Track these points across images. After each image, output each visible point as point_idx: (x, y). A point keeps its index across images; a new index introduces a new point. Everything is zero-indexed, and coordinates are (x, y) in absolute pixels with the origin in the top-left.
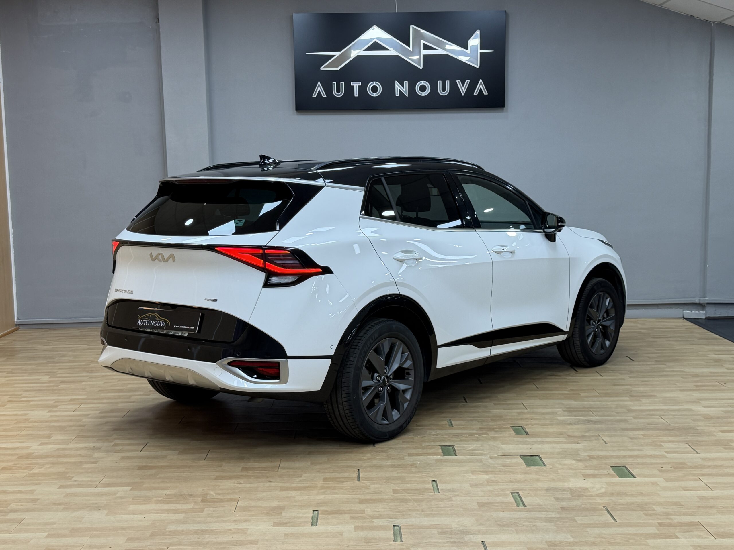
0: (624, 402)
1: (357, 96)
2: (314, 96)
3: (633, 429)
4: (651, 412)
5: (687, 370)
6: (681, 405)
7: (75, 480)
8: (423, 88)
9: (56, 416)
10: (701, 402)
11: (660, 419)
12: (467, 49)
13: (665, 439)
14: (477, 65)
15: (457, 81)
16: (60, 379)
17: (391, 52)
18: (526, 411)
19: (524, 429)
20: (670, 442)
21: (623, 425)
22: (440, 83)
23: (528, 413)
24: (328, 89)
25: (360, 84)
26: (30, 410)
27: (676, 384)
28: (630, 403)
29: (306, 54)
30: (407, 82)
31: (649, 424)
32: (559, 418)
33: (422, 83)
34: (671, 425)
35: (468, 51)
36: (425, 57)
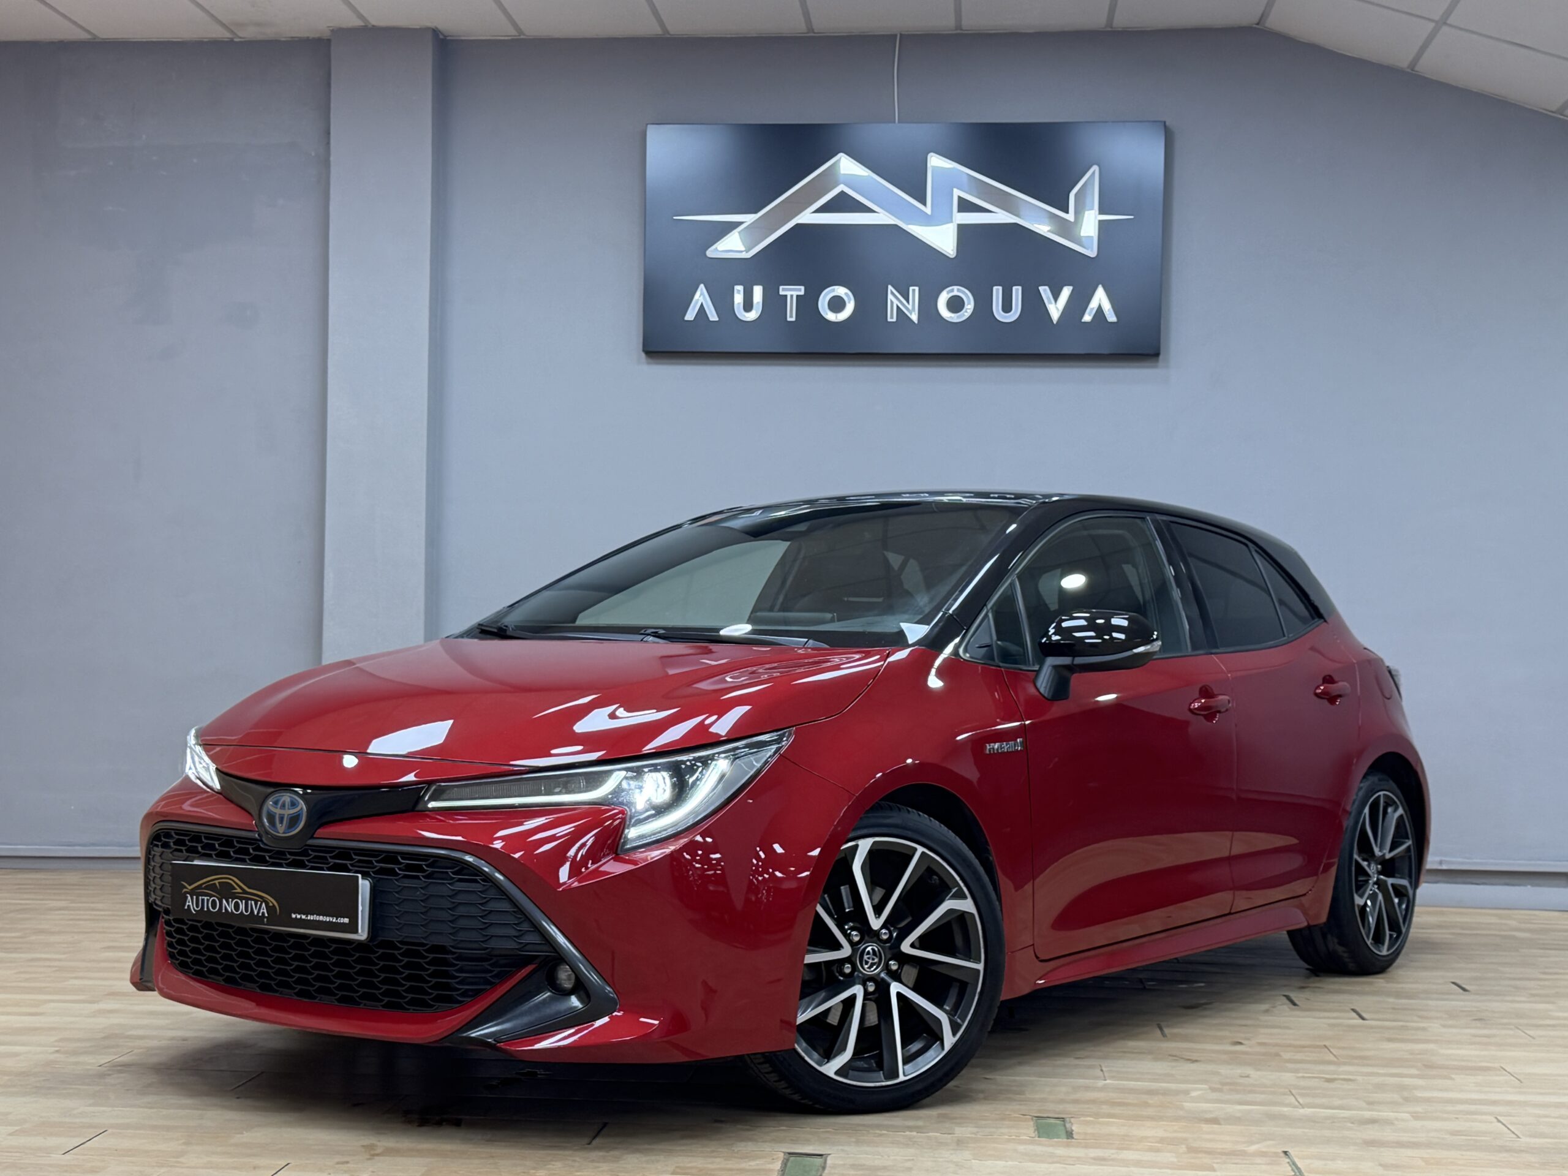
0: (1400, 1079)
1: (793, 319)
2: (690, 316)
3: (1400, 1145)
4: (1473, 1108)
8: (955, 304)
11: (1491, 1122)
12: (1067, 212)
14: (1092, 250)
15: (1041, 288)
17: (881, 218)
18: (1101, 1083)
19: (1068, 1125)
21: (1372, 1133)
22: (997, 292)
23: (1104, 1089)
24: (722, 301)
25: (800, 290)
28: (1420, 1082)
29: (675, 218)
30: (917, 288)
32: (1188, 1105)
33: (952, 291)
34: (1524, 1139)
35: (1070, 217)
36: (962, 229)
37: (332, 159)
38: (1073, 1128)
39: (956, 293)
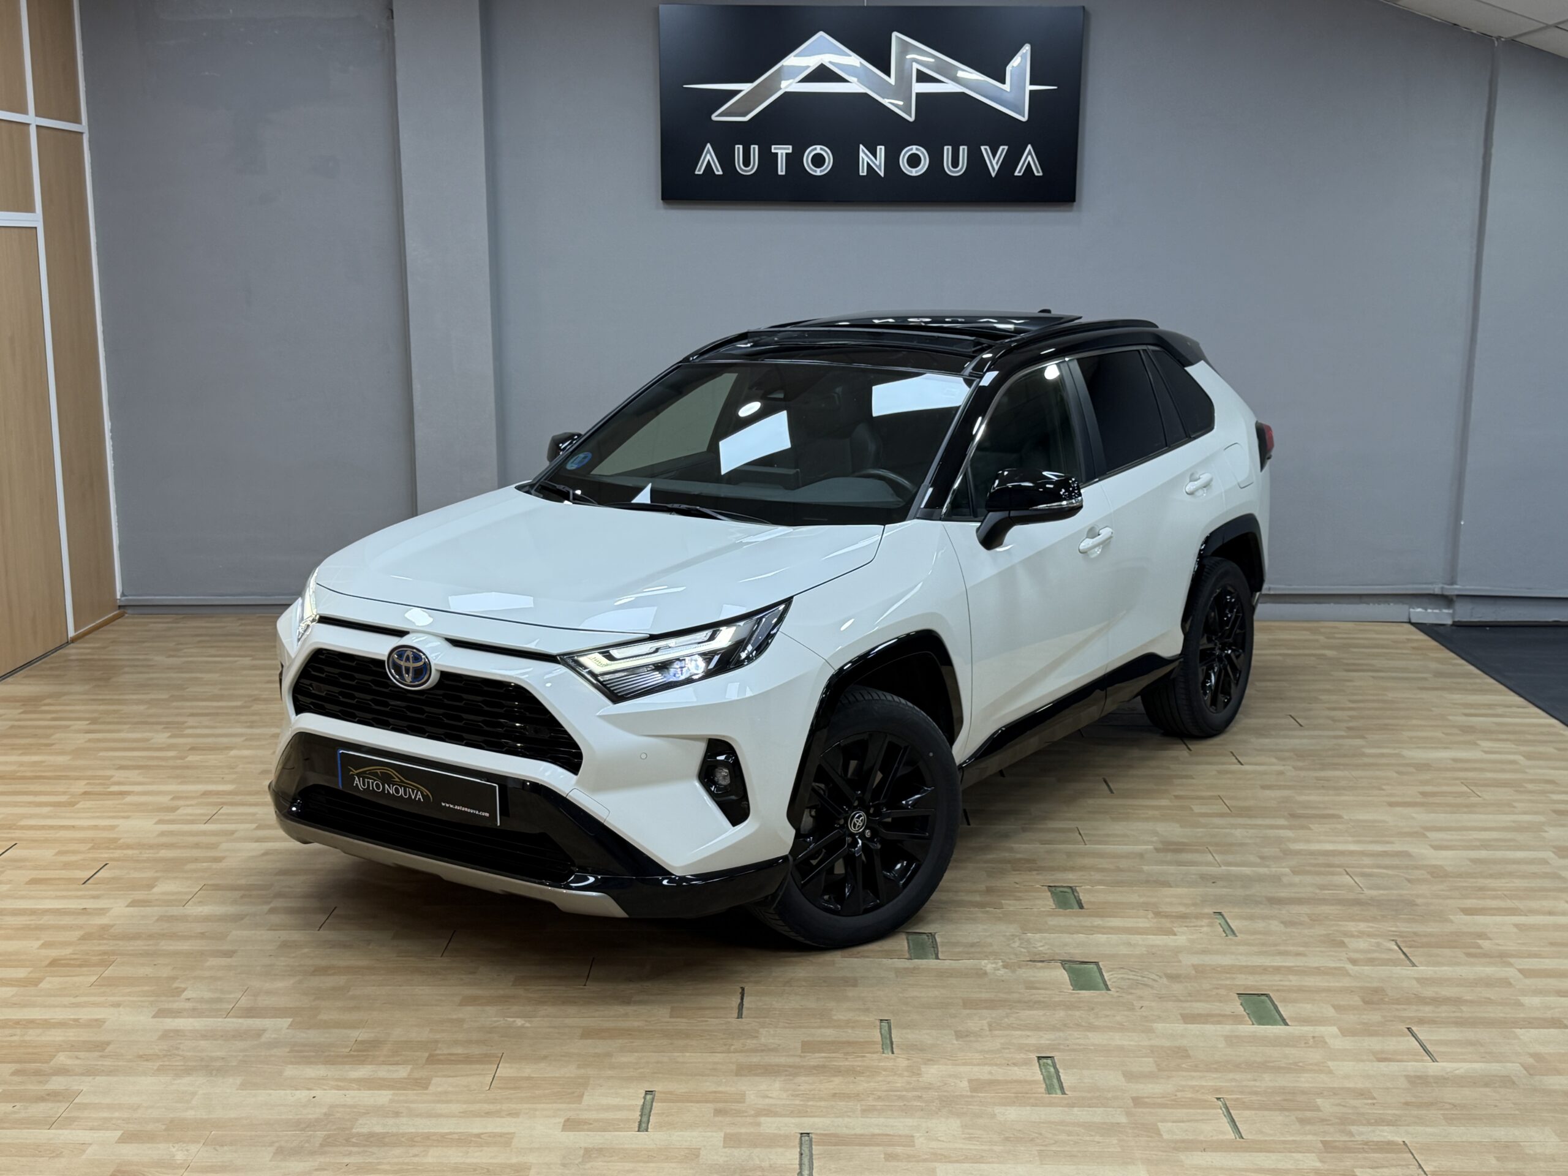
0: (1277, 831)
1: (784, 173)
2: (700, 171)
3: (1290, 901)
4: (1329, 859)
5: (1405, 753)
6: (1388, 843)
7: (189, 997)
8: (914, 161)
9: (171, 833)
10: (1428, 834)
11: (1343, 875)
12: (1003, 82)
13: (1352, 927)
14: (1024, 116)
15: (983, 148)
16: (190, 740)
17: (855, 87)
18: (1083, 848)
19: (1076, 894)
20: (1361, 934)
21: (1271, 891)
22: (947, 150)
23: (1087, 853)
24: (726, 159)
25: (788, 149)
26: (124, 817)
27: (1384, 787)
28: (1289, 833)
29: (685, 86)
30: (883, 147)
31: (1322, 887)
32: (1145, 868)
33: (912, 149)
34: (1366, 891)
35: (1007, 87)
36: (921, 98)
37: (396, 35)
38: (1081, 898)
39: (914, 151)
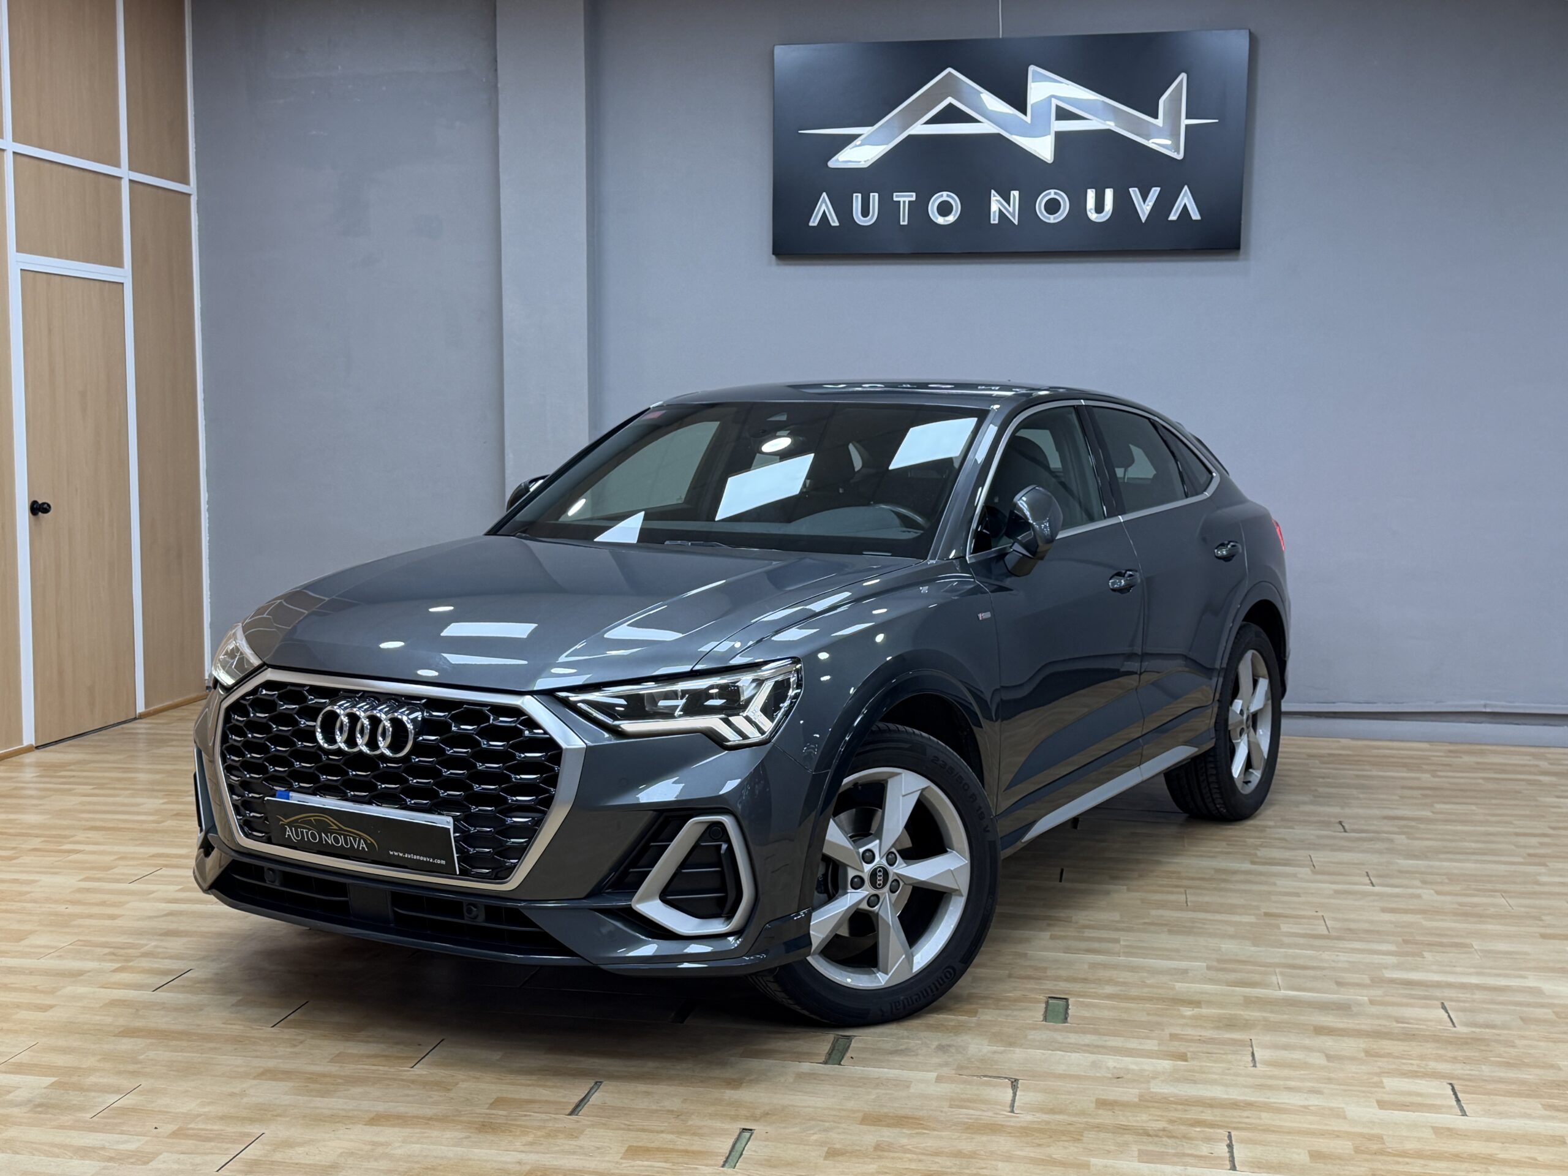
0: (1375, 957)
1: (906, 223)
2: (814, 222)
3: (1349, 1033)
4: (1427, 990)
6: (1518, 977)
8: (1053, 206)
12: (1156, 117)
14: (1178, 152)
15: (1131, 190)
17: (984, 127)
22: (1091, 194)
24: (843, 208)
25: (912, 196)
26: (52, 873)
29: (800, 132)
30: (1017, 192)
31: (1399, 1021)
33: (1049, 194)
35: (1159, 122)
36: (1060, 137)
37: (499, 85)
38: (1069, 1010)
39: (1052, 196)
